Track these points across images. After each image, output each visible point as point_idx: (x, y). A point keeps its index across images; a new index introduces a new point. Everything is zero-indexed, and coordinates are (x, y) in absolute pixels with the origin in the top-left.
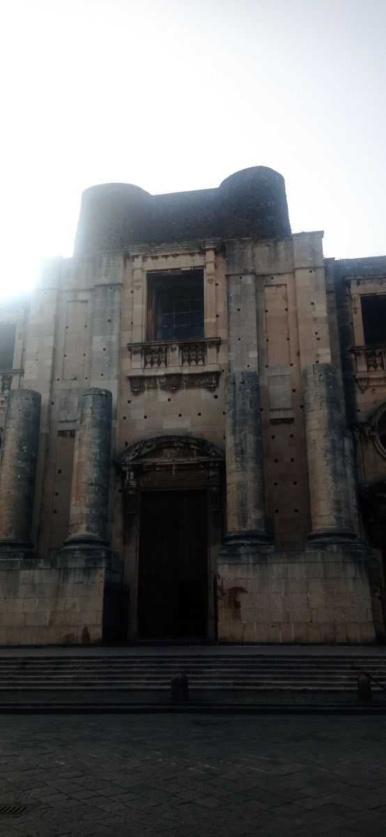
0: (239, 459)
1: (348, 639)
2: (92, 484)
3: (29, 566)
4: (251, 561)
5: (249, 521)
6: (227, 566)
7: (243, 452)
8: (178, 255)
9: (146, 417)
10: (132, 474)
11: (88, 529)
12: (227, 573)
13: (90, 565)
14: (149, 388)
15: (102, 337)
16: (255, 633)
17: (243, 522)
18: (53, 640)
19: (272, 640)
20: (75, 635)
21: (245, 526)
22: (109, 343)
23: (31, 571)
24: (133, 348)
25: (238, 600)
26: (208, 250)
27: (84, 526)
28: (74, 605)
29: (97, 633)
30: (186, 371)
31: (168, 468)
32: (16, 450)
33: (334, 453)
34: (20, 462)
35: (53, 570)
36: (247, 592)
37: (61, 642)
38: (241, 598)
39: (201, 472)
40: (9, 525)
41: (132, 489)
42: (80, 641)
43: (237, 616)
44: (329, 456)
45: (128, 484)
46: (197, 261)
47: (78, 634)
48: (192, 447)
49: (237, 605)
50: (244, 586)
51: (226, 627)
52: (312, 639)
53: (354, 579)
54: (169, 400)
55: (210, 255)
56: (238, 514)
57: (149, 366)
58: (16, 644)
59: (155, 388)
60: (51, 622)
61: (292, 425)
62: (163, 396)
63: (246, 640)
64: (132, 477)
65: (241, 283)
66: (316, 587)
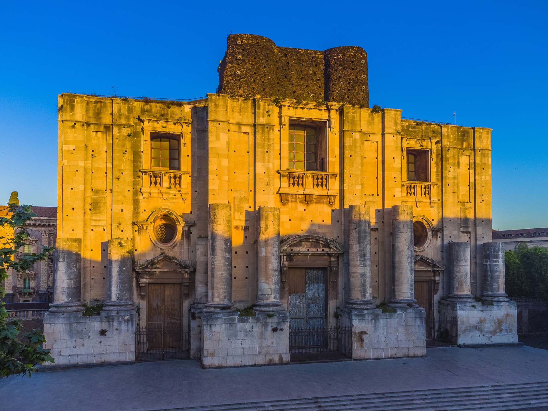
1: (414, 355)
3: (242, 321)
4: (370, 318)
5: (367, 295)
6: (358, 320)
7: (364, 255)
8: (311, 109)
9: (290, 220)
10: (285, 257)
11: (275, 298)
12: (358, 325)
13: (281, 320)
14: (292, 201)
15: (262, 164)
16: (371, 354)
17: (364, 296)
18: (262, 362)
19: (379, 357)
20: (275, 359)
21: (365, 298)
22: (268, 169)
23: (245, 324)
24: (282, 173)
25: (363, 338)
26: (333, 109)
27: (273, 296)
28: (273, 343)
29: (286, 358)
30: (316, 193)
31: (306, 254)
32: (224, 246)
33: (411, 259)
34: (227, 254)
35: (258, 323)
36: (367, 334)
37: (267, 363)
38: (365, 337)
39: (325, 257)
40: (224, 295)
41: (285, 267)
42: (277, 362)
43: (362, 346)
45: (283, 263)
46: (323, 115)
47: (276, 359)
48: (320, 242)
49: (362, 341)
50: (366, 331)
51: (357, 352)
52: (398, 355)
53: (419, 326)
54: (305, 210)
56: (361, 291)
57: (291, 186)
58: (239, 365)
59: (296, 201)
60: (259, 353)
61: (377, 232)
62: (301, 207)
63: (366, 358)
64: (285, 260)
65: (352, 137)
66: (401, 330)
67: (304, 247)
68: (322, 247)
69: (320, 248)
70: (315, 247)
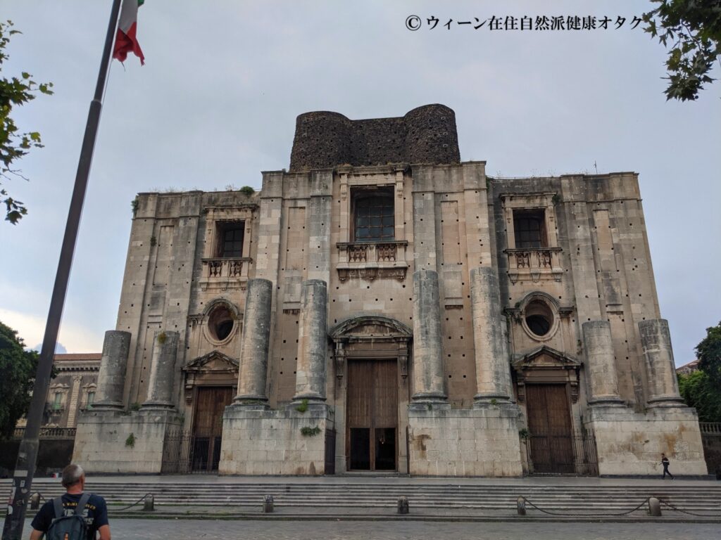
0: (424, 338)
1: (503, 473)
2: (314, 354)
3: (269, 416)
4: (434, 416)
5: (432, 385)
6: (416, 419)
7: (427, 333)
8: (375, 174)
9: (350, 300)
10: (341, 345)
11: (311, 388)
12: (414, 424)
13: (315, 416)
14: (352, 278)
15: (316, 237)
16: (437, 469)
17: (428, 385)
18: (289, 472)
19: (449, 474)
20: (305, 468)
21: (429, 389)
22: (323, 242)
23: (270, 420)
24: (340, 247)
25: (424, 444)
26: (398, 171)
27: (309, 386)
28: (303, 446)
29: (320, 467)
30: (381, 266)
31: (368, 341)
32: (256, 327)
33: (494, 336)
34: (259, 335)
35: (287, 420)
36: (430, 438)
37: (294, 473)
38: (426, 442)
39: (393, 344)
40: (251, 384)
41: (340, 356)
42: (308, 473)
43: (423, 456)
44: (491, 338)
45: (338, 353)
46: (390, 179)
47: (307, 468)
48: (386, 325)
49: (424, 448)
50: (429, 434)
51: (416, 464)
52: (478, 473)
53: (508, 430)
54: (368, 287)
55: (400, 176)
56: (423, 380)
57: (352, 260)
58: (260, 474)
59: (357, 277)
60: (286, 458)
61: (462, 310)
62: (364, 284)
63: (430, 473)
64: (341, 347)
65: (423, 198)
66: (481, 436)
67: (366, 332)
68: (390, 332)
69: (387, 333)
70: (381, 332)
